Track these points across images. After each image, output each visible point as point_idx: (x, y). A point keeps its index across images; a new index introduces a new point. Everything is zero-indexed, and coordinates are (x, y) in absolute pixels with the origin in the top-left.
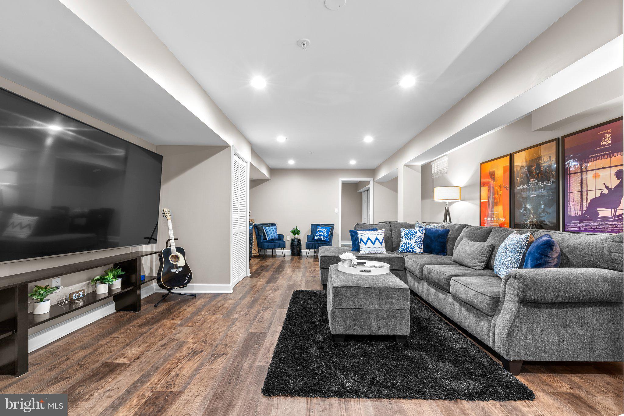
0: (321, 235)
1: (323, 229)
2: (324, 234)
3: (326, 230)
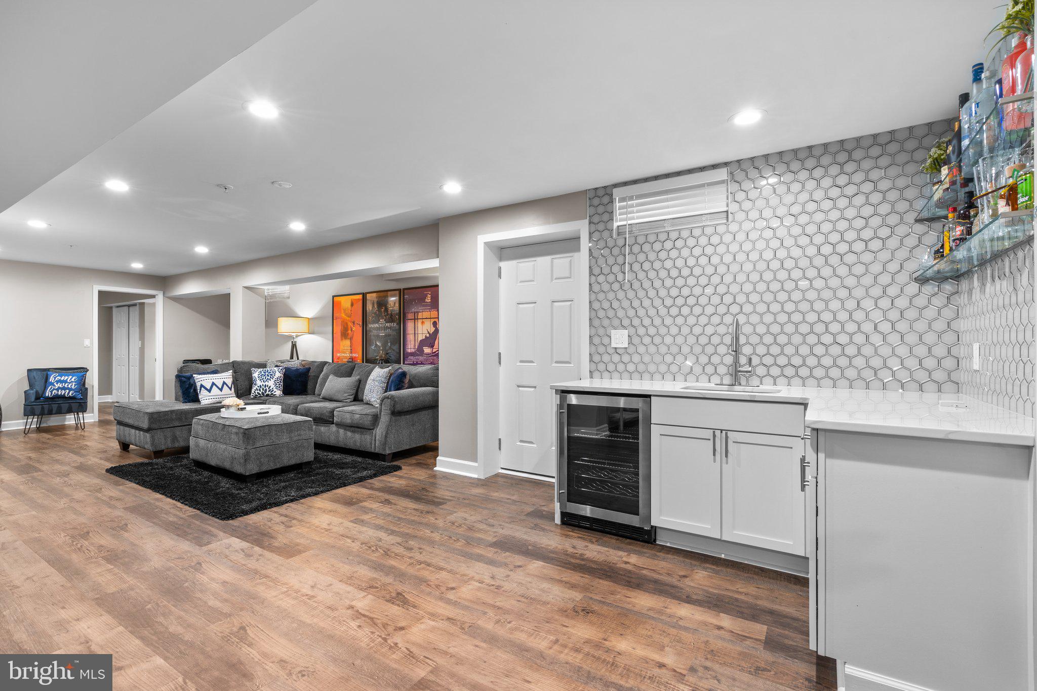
0: (64, 388)
1: (66, 377)
2: (69, 386)
3: (74, 378)
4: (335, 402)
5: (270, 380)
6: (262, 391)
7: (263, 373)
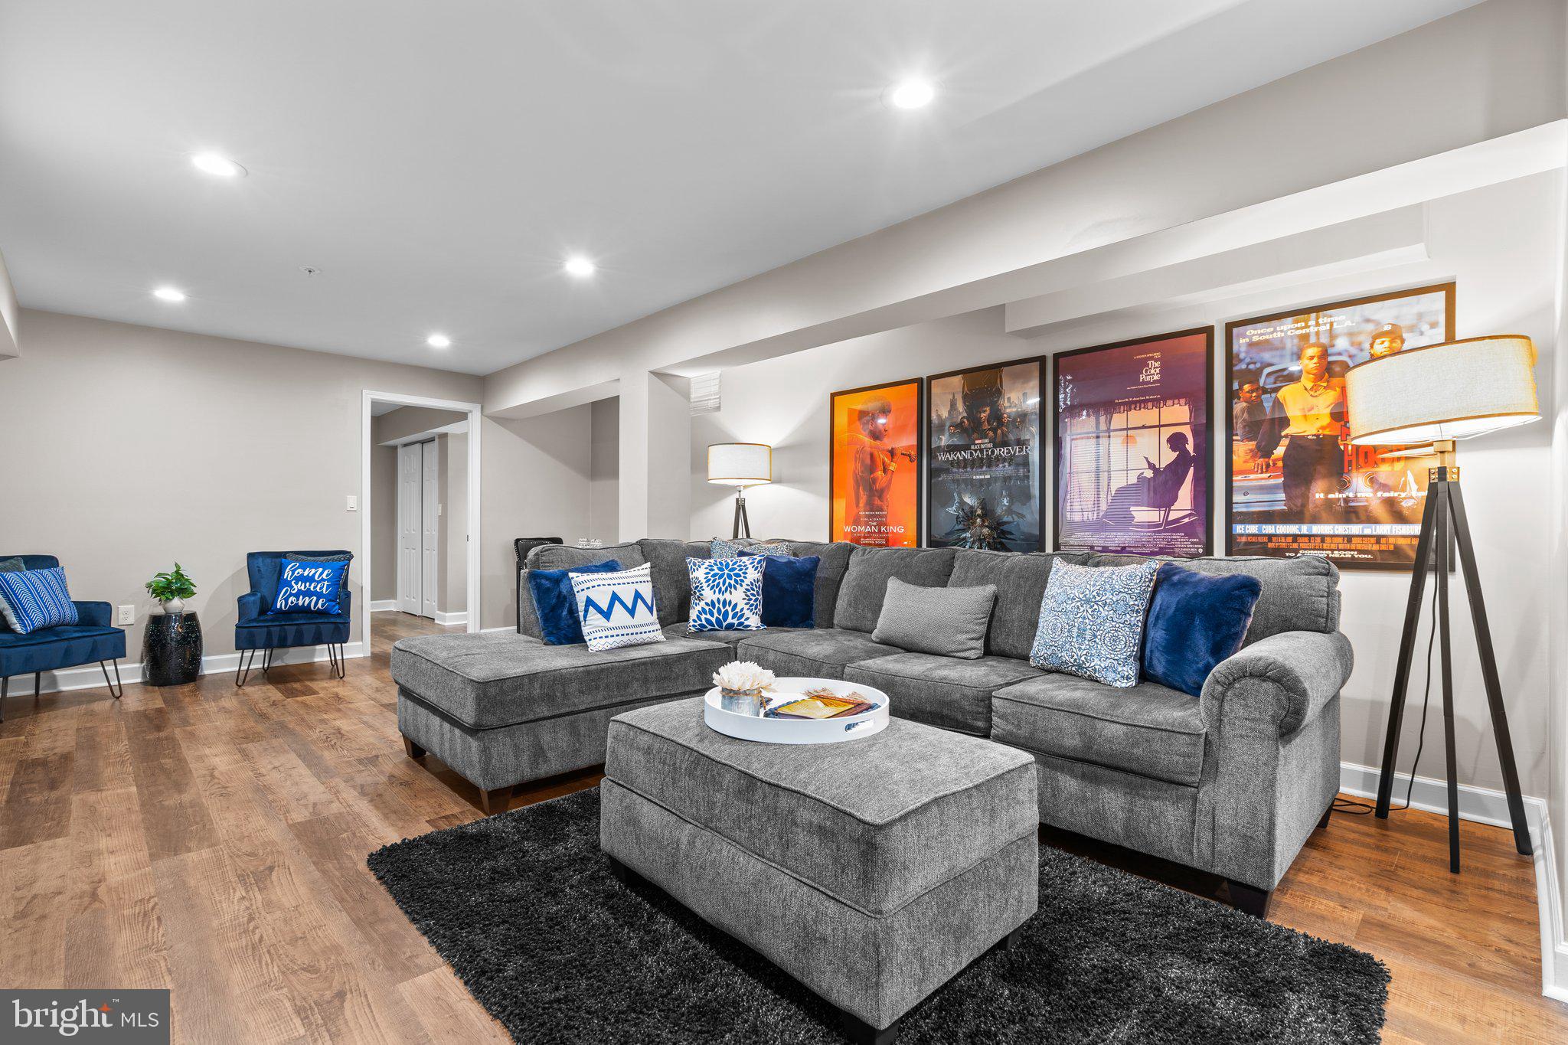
0: (308, 593)
1: (313, 571)
2: (318, 589)
3: (326, 572)
4: (931, 658)
5: (735, 588)
6: (716, 615)
7: (717, 571)
